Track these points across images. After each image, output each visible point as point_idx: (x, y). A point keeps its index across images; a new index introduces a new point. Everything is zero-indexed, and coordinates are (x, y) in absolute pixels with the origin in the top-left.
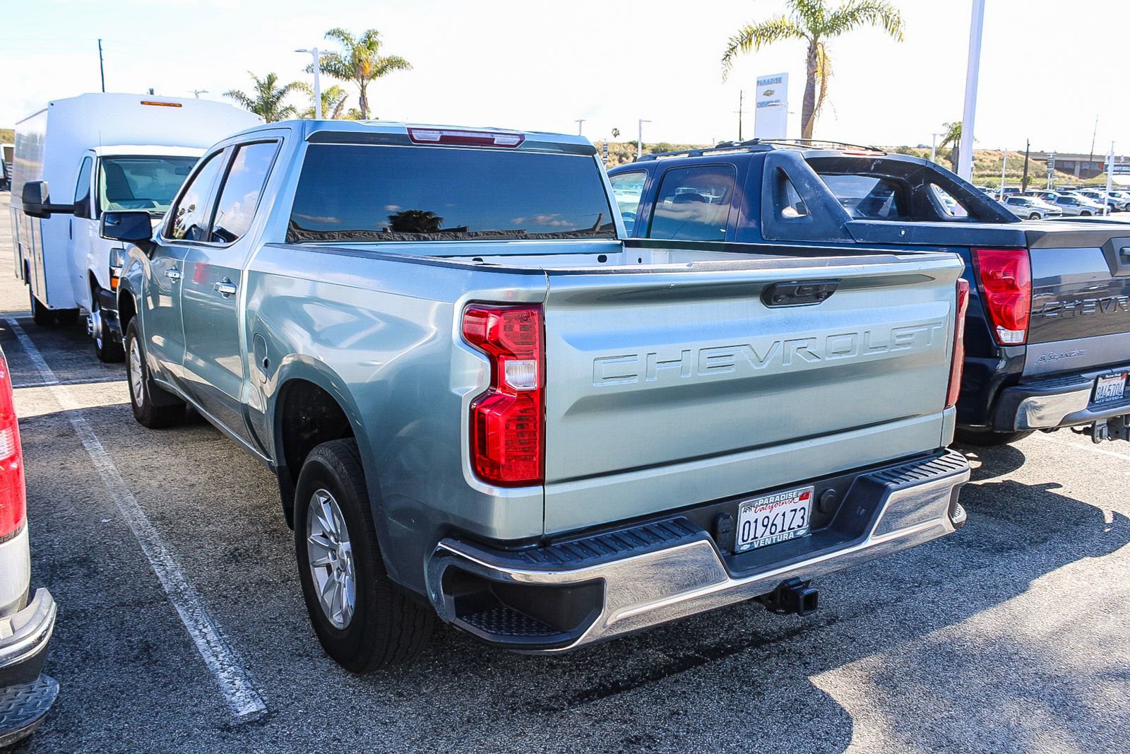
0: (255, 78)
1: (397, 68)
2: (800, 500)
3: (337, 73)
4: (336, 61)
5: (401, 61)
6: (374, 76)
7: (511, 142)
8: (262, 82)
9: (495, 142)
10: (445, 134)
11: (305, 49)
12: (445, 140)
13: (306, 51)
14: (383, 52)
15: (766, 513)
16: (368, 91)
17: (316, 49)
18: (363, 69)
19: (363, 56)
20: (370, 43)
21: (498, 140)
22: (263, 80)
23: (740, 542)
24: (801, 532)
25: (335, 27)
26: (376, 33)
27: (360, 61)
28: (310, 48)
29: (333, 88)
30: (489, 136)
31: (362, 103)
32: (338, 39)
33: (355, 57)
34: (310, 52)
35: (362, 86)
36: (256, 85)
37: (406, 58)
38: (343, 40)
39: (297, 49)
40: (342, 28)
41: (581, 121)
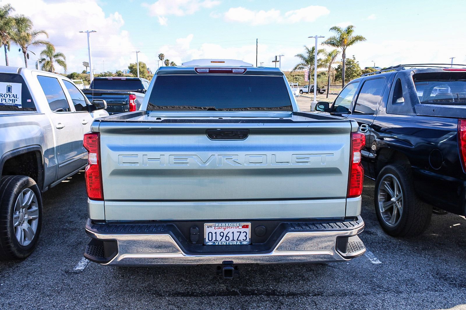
0: (307, 49)
1: (359, 40)
2: (242, 228)
3: (333, 44)
4: (334, 39)
5: (361, 37)
6: (348, 45)
7: (240, 72)
8: (310, 50)
9: (233, 72)
10: (211, 69)
11: (312, 36)
12: (211, 72)
13: (312, 37)
14: (354, 35)
15: (222, 230)
16: (346, 51)
17: (317, 36)
18: (344, 42)
19: (345, 37)
20: (349, 31)
21: (234, 71)
22: (310, 49)
23: (207, 240)
24: (245, 243)
25: (333, 26)
26: (352, 27)
27: (343, 39)
28: (314, 36)
29: (334, 51)
30: (230, 69)
31: (343, 56)
32: (335, 31)
33: (341, 38)
34: (314, 37)
35: (344, 49)
36: (308, 51)
37: (363, 36)
38: (337, 31)
39: (309, 37)
40: (337, 26)
41: (453, 58)
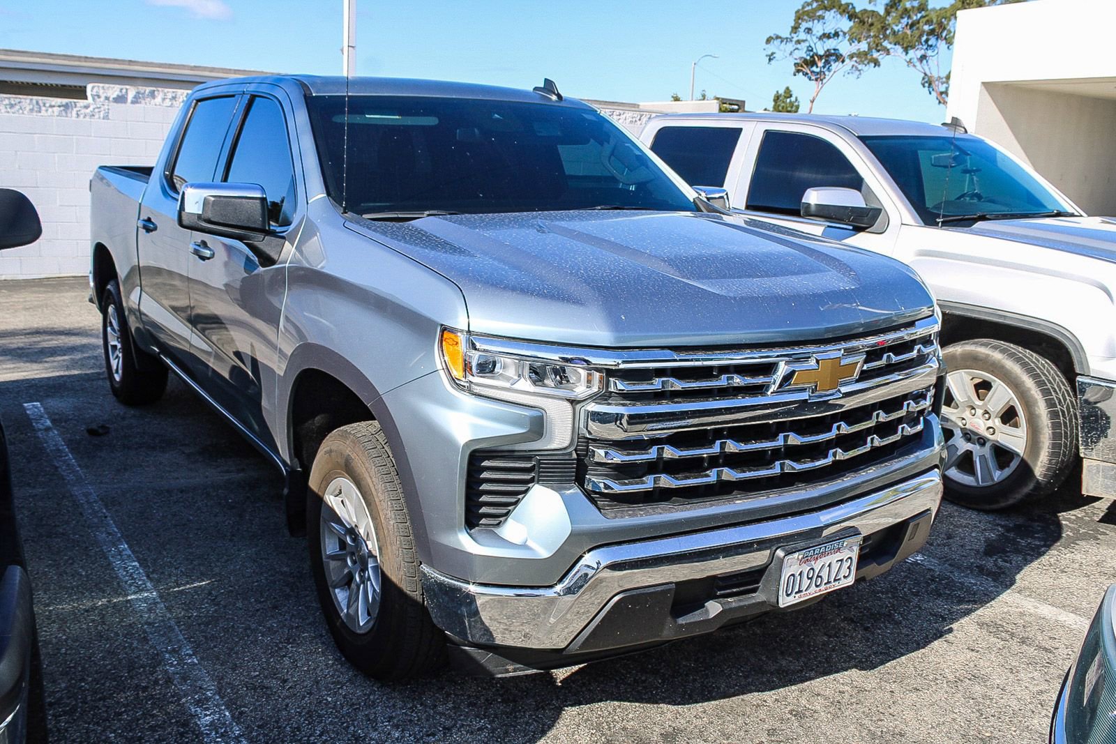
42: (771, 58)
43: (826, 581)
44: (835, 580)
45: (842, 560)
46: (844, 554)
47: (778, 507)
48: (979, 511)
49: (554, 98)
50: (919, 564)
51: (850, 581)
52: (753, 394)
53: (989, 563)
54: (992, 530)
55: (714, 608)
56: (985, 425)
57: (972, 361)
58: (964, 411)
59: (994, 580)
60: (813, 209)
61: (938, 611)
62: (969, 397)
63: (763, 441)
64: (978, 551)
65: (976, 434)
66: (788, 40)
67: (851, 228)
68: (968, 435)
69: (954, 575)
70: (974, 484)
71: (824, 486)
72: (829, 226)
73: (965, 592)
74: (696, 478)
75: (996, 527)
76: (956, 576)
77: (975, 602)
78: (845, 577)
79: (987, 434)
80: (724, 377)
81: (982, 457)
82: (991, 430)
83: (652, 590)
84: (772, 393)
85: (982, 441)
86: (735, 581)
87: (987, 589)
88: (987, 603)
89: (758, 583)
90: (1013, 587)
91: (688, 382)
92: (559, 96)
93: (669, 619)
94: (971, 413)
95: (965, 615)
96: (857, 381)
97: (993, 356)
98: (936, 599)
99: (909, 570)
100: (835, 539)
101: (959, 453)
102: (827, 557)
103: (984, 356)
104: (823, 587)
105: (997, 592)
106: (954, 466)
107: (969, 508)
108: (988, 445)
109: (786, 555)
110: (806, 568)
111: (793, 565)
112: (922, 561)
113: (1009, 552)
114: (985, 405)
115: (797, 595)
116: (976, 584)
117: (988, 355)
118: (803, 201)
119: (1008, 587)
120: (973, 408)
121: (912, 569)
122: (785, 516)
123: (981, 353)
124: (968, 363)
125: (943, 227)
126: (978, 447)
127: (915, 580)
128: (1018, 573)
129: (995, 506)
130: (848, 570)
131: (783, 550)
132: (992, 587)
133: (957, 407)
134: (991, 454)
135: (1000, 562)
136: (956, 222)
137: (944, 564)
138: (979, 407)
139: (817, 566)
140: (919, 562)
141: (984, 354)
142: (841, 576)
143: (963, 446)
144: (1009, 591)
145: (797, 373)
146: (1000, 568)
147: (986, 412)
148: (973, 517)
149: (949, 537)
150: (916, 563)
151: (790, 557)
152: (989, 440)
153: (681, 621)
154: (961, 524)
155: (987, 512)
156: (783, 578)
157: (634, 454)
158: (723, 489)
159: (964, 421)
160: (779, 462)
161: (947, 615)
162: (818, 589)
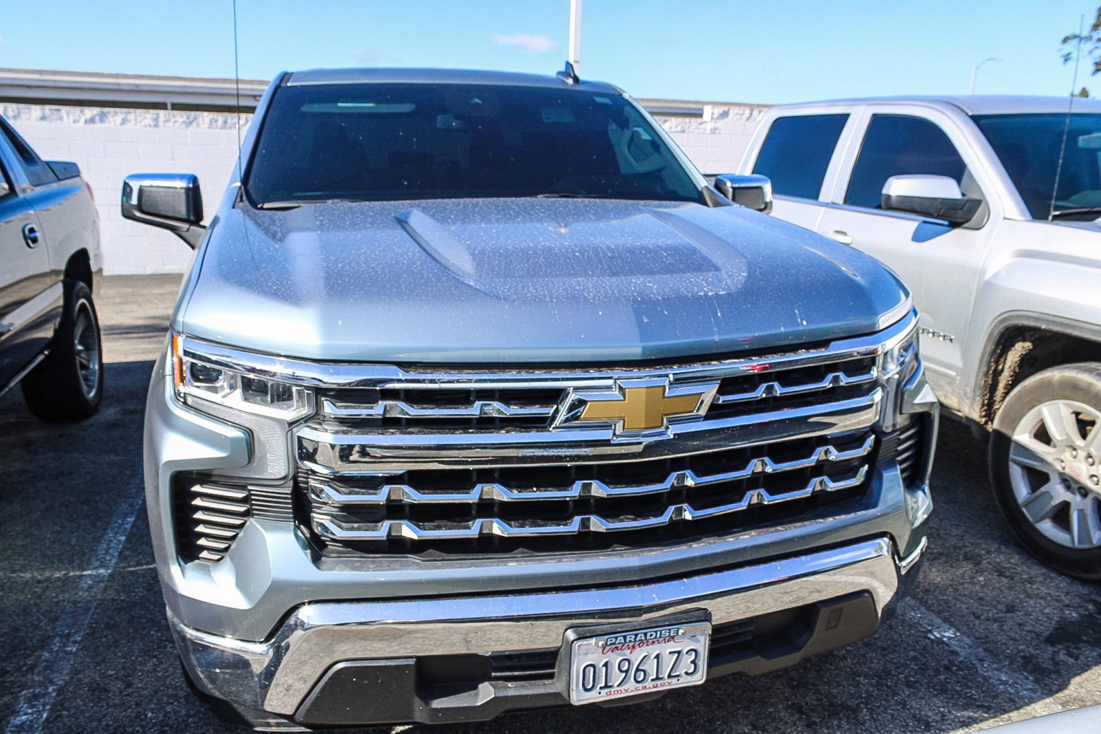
42: (1067, 58)
43: (654, 677)
44: (670, 676)
45: (679, 652)
46: (685, 645)
47: (571, 575)
48: (1074, 578)
49: (570, 81)
50: (943, 642)
51: (699, 679)
52: (525, 428)
53: (1044, 655)
54: (1075, 608)
55: (486, 692)
56: (1088, 471)
57: (1072, 390)
58: (1063, 452)
59: (1037, 681)
60: (894, 200)
61: (927, 716)
62: (1068, 435)
63: (550, 489)
64: (1038, 635)
65: (1076, 482)
66: (1089, 38)
67: (946, 223)
68: (1068, 482)
69: (982, 665)
70: (1069, 544)
71: (653, 553)
72: (925, 222)
73: (983, 692)
74: (449, 529)
75: (1087, 604)
76: (986, 669)
77: (988, 709)
78: (686, 673)
79: (1090, 484)
80: (478, 404)
81: (1081, 512)
82: (1095, 479)
83: (382, 663)
84: (554, 428)
85: (1084, 492)
86: (515, 663)
87: (1018, 693)
88: (1006, 712)
89: (553, 668)
90: (1060, 695)
91: (424, 408)
92: (576, 79)
93: (417, 701)
94: (1072, 455)
95: (962, 727)
96: (707, 418)
97: (1096, 386)
98: (935, 696)
99: (925, 648)
100: (662, 624)
101: (1055, 502)
102: (650, 647)
103: (1086, 385)
104: (649, 684)
105: (1032, 698)
106: (1049, 517)
107: (1061, 574)
108: (1090, 497)
109: (576, 640)
110: (616, 659)
111: (587, 654)
112: (949, 638)
113: (1085, 642)
114: (1087, 446)
115: (604, 692)
116: (1005, 683)
117: (1090, 385)
118: (884, 191)
119: (1051, 693)
120: (1075, 449)
121: (929, 648)
122: (587, 587)
123: (1084, 381)
124: (1067, 393)
125: (1055, 222)
126: (1078, 498)
127: (924, 664)
128: (1079, 674)
129: (1093, 576)
130: (693, 666)
131: (575, 632)
132: (1027, 690)
133: (1055, 446)
134: (1093, 509)
135: (1062, 656)
136: (1078, 216)
137: (978, 647)
138: (1081, 448)
139: (637, 656)
140: (945, 639)
141: (1086, 382)
142: (681, 670)
143: (1059, 493)
144: (1049, 700)
145: (589, 404)
146: (1056, 663)
147: (1090, 456)
148: (1061, 585)
149: (1010, 609)
150: (940, 642)
151: (585, 642)
152: (1091, 491)
153: (437, 704)
154: (1038, 594)
155: (1085, 582)
156: (574, 669)
157: (357, 493)
158: (487, 546)
159: (1063, 464)
160: (580, 517)
161: (937, 722)
162: (641, 685)
